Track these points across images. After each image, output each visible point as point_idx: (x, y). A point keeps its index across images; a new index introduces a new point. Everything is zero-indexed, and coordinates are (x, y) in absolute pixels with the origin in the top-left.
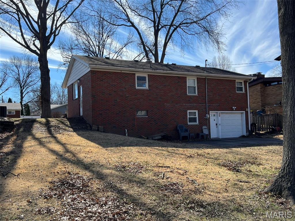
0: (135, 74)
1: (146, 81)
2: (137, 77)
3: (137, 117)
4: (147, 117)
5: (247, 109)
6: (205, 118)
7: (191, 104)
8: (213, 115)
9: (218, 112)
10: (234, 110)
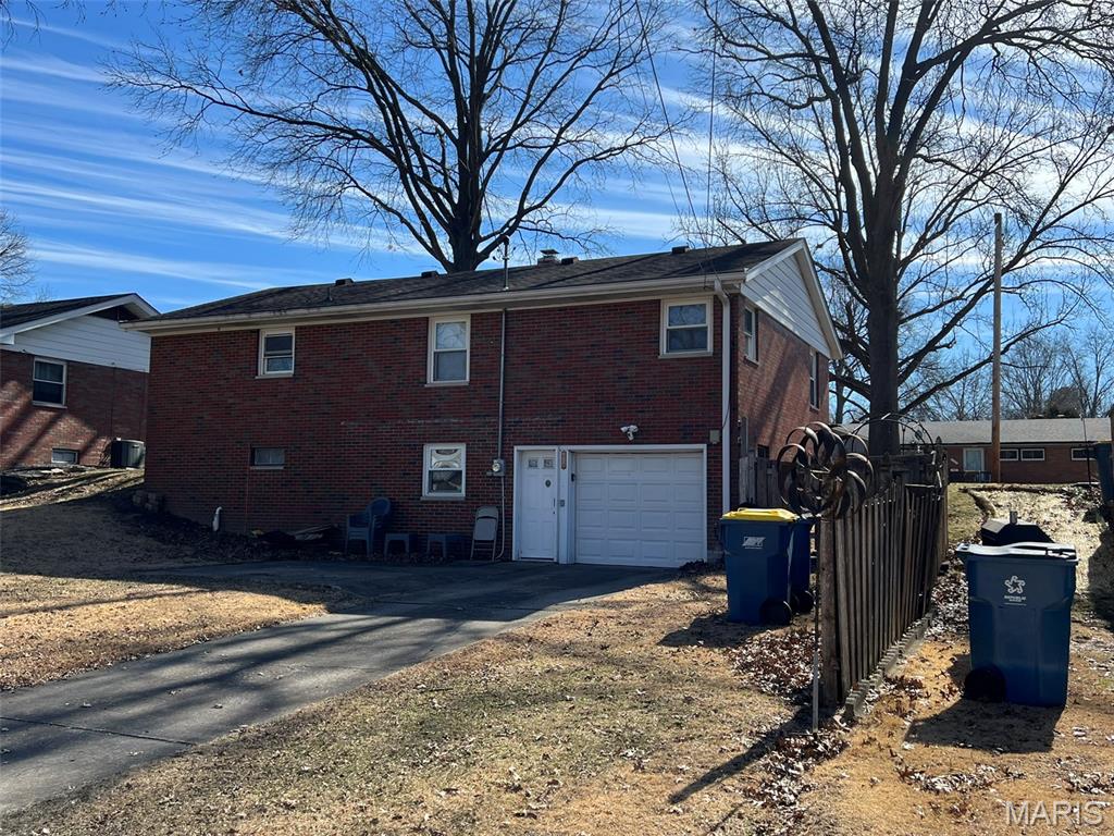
0: (258, 331)
1: (291, 347)
2: (267, 339)
3: (251, 468)
4: (282, 468)
5: (718, 431)
6: (489, 474)
7: (437, 421)
8: (541, 464)
9: (556, 447)
10: (631, 438)
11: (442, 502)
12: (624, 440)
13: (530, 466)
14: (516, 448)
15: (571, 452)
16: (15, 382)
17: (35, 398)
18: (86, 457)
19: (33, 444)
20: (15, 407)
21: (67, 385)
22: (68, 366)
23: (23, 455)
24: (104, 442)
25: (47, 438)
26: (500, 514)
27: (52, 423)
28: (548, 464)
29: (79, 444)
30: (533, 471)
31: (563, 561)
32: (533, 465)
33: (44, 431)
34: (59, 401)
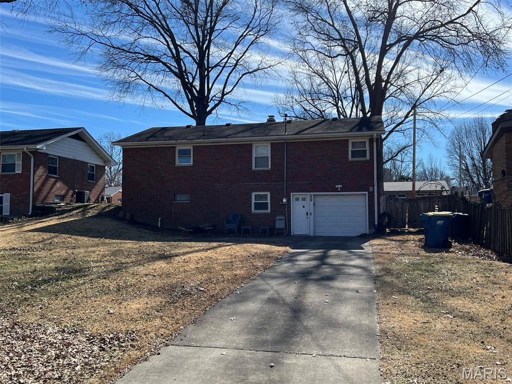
0: (175, 147)
1: (190, 154)
2: (179, 150)
3: (175, 202)
4: (189, 202)
5: (372, 187)
6: (281, 203)
7: (257, 183)
8: (300, 199)
9: (308, 193)
10: (339, 190)
11: (261, 214)
12: (336, 190)
13: (296, 200)
14: (291, 194)
15: (314, 195)
16: (43, 166)
17: (49, 173)
18: (66, 199)
19: (49, 193)
20: (44, 177)
21: (59, 166)
22: (59, 159)
23: (46, 197)
24: (71, 192)
25: (53, 190)
26: (286, 218)
27: (55, 184)
28: (304, 199)
29: (63, 192)
30: (297, 202)
31: (312, 234)
32: (297, 199)
33: (52, 187)
34: (56, 175)
